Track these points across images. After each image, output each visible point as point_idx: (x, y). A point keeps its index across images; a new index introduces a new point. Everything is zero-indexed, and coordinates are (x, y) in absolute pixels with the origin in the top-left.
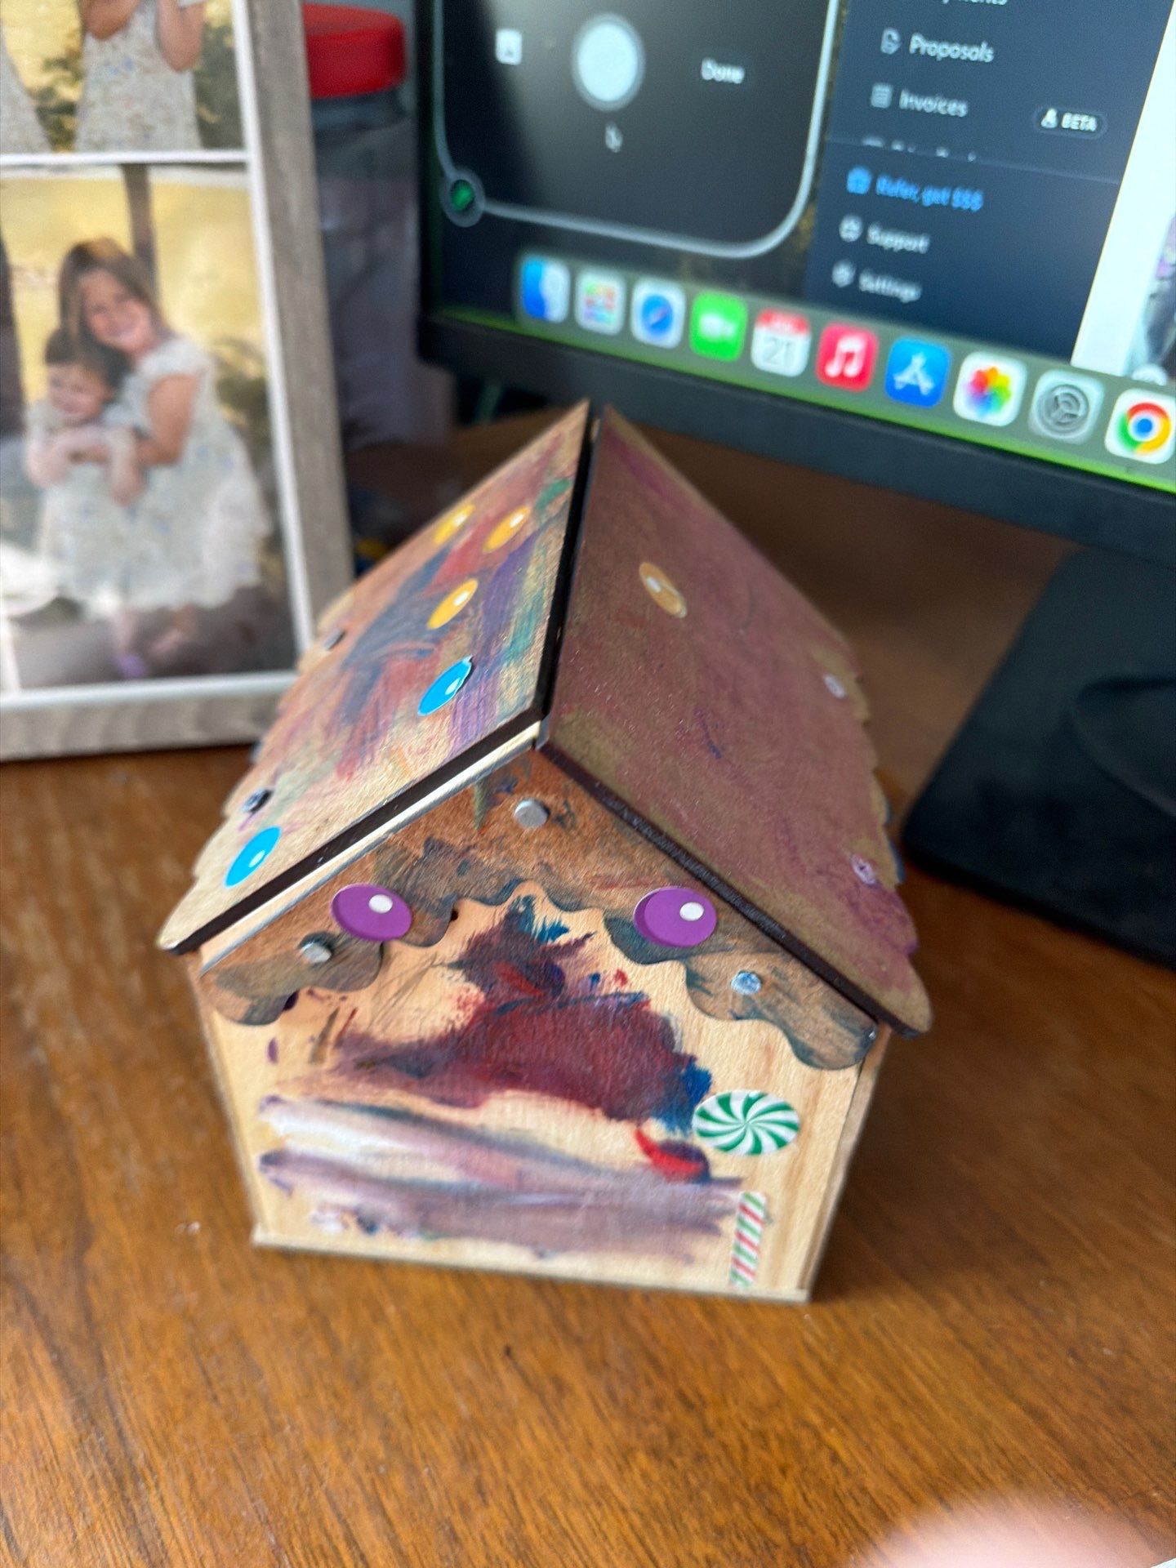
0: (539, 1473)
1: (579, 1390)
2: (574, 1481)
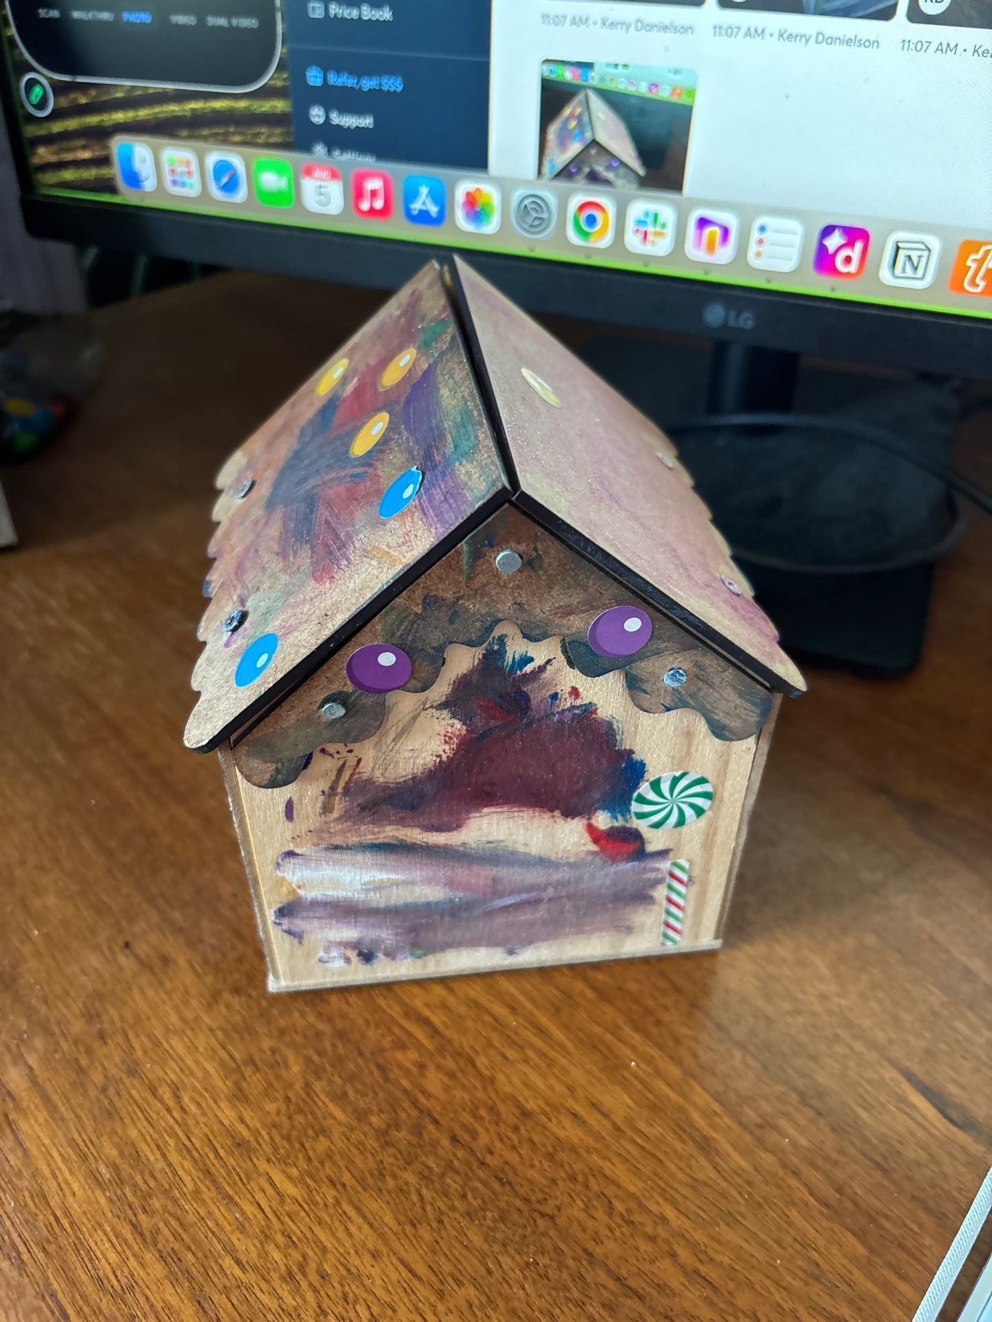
1: (182, 961)
2: (174, 1018)
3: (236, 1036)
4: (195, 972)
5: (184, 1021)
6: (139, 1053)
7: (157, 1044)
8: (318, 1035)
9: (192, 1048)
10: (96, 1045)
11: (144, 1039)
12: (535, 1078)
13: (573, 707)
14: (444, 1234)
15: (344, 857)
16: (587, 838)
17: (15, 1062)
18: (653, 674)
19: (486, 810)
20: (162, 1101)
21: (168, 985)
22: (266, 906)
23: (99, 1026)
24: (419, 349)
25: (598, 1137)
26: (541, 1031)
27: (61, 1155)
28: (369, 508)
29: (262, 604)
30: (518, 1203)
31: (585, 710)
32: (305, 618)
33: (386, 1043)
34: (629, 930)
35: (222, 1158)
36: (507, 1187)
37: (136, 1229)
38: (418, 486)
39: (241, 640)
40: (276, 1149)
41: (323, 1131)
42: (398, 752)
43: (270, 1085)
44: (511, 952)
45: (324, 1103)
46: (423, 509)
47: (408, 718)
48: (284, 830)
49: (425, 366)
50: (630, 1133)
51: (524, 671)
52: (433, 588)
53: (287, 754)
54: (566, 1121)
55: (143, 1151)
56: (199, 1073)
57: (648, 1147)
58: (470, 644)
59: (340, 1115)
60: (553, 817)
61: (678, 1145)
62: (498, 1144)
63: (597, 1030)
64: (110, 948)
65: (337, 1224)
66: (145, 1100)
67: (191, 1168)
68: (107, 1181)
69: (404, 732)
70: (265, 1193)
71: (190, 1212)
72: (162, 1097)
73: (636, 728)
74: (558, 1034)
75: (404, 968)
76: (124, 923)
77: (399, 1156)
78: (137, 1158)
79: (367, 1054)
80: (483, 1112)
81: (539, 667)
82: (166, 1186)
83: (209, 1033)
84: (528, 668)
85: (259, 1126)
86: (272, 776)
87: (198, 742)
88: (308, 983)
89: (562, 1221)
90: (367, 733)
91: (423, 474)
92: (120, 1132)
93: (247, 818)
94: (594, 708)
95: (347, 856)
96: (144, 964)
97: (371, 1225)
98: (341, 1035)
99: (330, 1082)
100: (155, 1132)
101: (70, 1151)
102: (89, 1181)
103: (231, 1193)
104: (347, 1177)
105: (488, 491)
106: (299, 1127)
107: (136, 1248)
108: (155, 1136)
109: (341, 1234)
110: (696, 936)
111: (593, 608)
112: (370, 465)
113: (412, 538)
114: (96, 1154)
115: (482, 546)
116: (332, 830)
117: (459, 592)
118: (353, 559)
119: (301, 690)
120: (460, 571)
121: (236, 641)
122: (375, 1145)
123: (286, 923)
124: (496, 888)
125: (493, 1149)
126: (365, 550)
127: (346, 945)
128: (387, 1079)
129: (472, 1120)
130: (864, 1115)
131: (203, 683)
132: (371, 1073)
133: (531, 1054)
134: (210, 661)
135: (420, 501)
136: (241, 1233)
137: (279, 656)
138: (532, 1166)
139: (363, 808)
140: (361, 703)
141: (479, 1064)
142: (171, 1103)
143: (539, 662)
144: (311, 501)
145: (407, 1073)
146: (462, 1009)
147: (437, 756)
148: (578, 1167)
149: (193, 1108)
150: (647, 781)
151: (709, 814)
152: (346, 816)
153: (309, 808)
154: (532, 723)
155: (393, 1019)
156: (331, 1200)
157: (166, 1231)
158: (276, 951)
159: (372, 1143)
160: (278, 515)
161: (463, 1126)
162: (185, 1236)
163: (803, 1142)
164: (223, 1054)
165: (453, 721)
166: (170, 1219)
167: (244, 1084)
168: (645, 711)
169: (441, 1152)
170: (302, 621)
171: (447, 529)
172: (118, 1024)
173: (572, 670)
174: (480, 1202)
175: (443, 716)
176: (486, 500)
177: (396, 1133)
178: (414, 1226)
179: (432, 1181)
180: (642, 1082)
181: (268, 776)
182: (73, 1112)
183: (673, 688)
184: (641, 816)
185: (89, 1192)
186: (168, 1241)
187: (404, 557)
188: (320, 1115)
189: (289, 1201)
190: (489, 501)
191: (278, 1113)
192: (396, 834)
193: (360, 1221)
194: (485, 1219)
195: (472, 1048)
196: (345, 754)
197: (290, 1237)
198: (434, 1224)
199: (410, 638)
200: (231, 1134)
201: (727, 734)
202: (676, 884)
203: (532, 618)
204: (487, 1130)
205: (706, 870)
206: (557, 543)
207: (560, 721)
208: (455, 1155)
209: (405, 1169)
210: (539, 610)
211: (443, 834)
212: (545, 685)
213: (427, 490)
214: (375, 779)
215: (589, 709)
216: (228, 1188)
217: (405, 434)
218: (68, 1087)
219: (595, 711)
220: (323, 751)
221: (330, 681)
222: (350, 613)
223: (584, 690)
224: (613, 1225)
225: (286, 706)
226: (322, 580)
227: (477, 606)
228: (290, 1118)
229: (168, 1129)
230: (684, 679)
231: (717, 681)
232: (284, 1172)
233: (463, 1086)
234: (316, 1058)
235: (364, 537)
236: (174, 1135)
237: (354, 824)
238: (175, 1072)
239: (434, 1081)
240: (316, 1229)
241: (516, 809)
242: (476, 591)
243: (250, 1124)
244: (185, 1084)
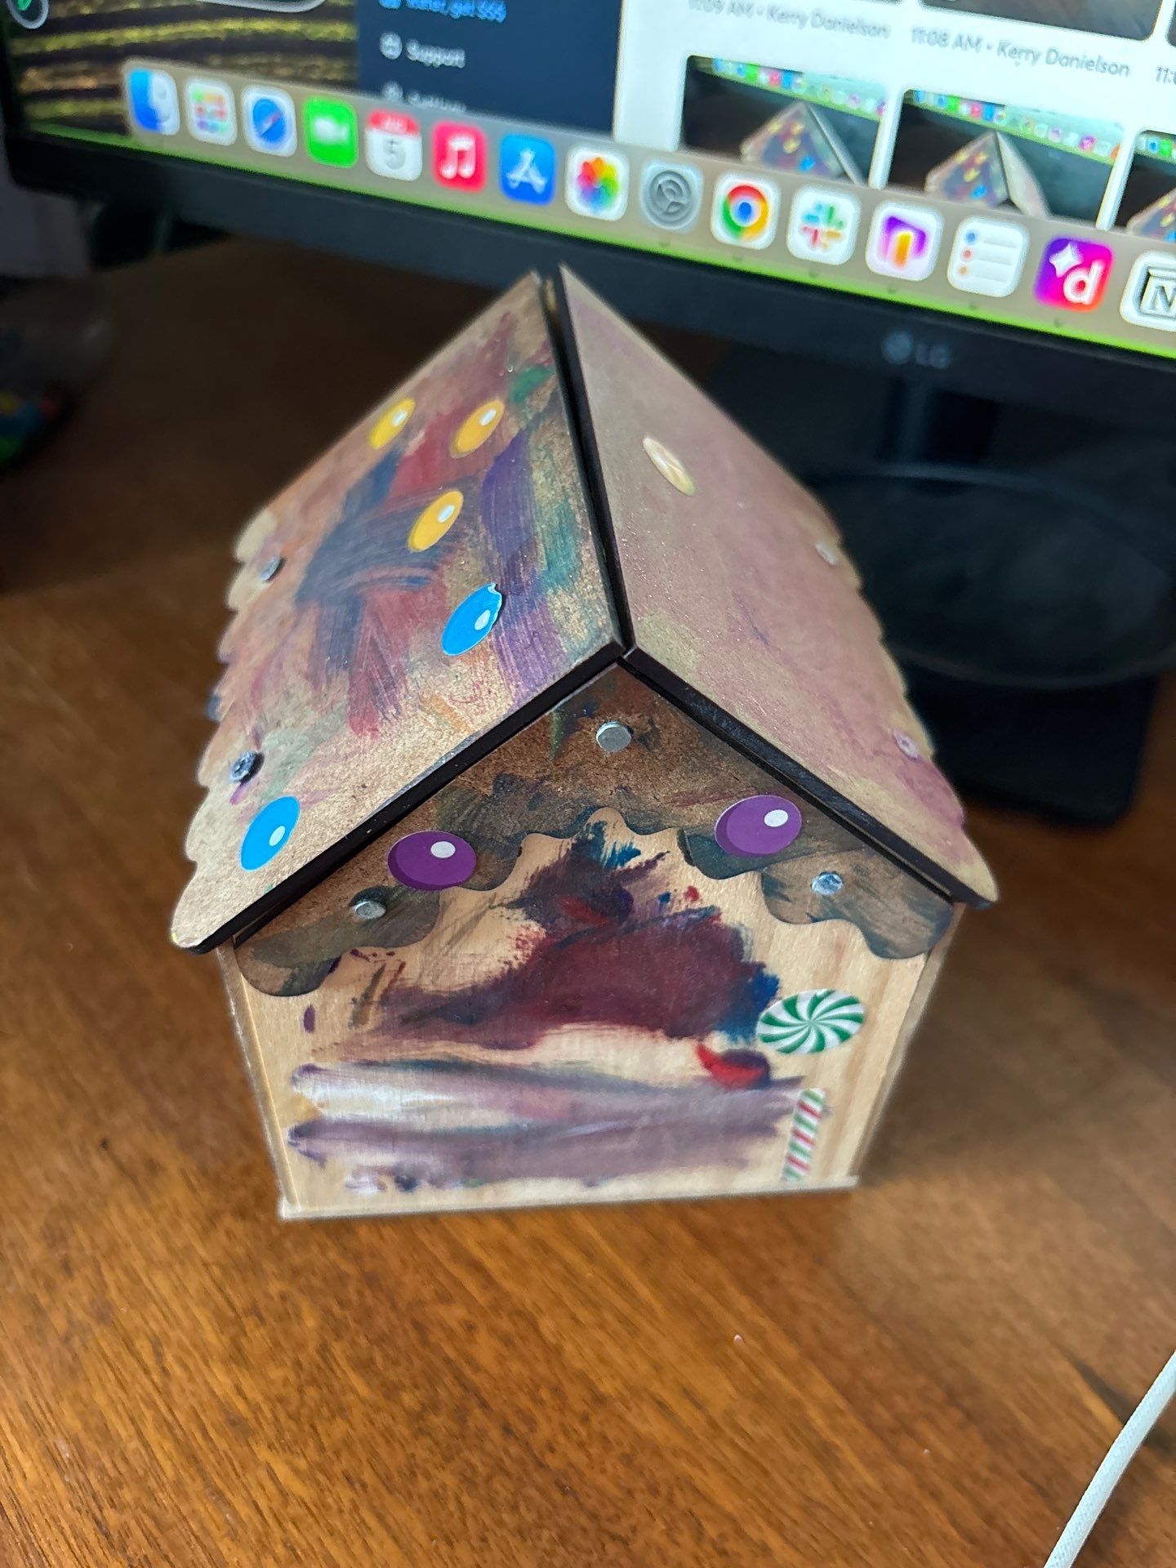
0: (127, 1246)
1: (173, 1169)
2: (159, 1246)
3: (236, 1276)
4: (188, 1182)
5: (170, 1249)
6: (113, 1293)
7: (137, 1280)
8: (342, 1278)
9: (180, 1289)
10: (59, 1277)
11: (119, 1272)
12: (612, 1350)
13: (689, 911)
14: (487, 1556)
15: (381, 1074)
16: (696, 1062)
18: (798, 878)
19: (567, 1027)
21: (155, 1202)
22: (278, 1124)
23: (64, 1252)
24: (507, 403)
25: (689, 1436)
26: (623, 1287)
28: (429, 635)
29: (282, 748)
30: (583, 1520)
31: (705, 915)
32: (336, 783)
33: (427, 1293)
34: (742, 1164)
35: (211, 1440)
36: (571, 1499)
37: (101, 1528)
38: (496, 615)
39: (255, 796)
40: (280, 1432)
41: (340, 1411)
42: (454, 956)
43: (277, 1344)
44: (591, 1184)
45: (344, 1372)
46: (500, 652)
47: (468, 918)
48: (305, 1041)
49: (515, 431)
50: (729, 1432)
51: (627, 865)
52: (510, 765)
53: (305, 958)
54: (649, 1411)
55: (113, 1424)
56: (186, 1323)
57: (751, 1452)
58: (555, 834)
59: (363, 1390)
60: (653, 1037)
61: (790, 1453)
62: (562, 1439)
63: (695, 1289)
64: (83, 1149)
65: (353, 1536)
66: (118, 1355)
67: (173, 1451)
68: (66, 1461)
69: (464, 932)
70: (264, 1490)
71: (171, 1512)
72: (139, 1353)
73: (771, 937)
74: (644, 1292)
75: (454, 1199)
76: (102, 1113)
77: (436, 1450)
78: (105, 1434)
79: (402, 1305)
80: (545, 1394)
81: (648, 862)
82: (141, 1472)
83: (202, 1268)
84: (633, 863)
85: (260, 1399)
86: (286, 983)
87: (189, 940)
88: (332, 1209)
89: (637, 1546)
90: (413, 936)
91: (504, 598)
92: (84, 1396)
93: (254, 1027)
94: (716, 913)
95: (384, 1074)
96: (125, 1171)
97: (396, 1540)
98: (371, 1280)
99: (353, 1343)
100: (128, 1398)
101: (21, 1417)
102: (44, 1460)
103: (221, 1485)
104: (367, 1476)
105: (591, 644)
106: (312, 1404)
107: (99, 1553)
108: (128, 1404)
109: (358, 1548)
110: (827, 1172)
111: (724, 796)
112: (434, 568)
113: (484, 693)
114: (53, 1424)
115: (578, 716)
116: (364, 1044)
117: (544, 771)
118: (403, 708)
119: (327, 883)
120: (548, 744)
121: (246, 796)
122: (406, 1432)
123: (304, 1145)
124: (576, 1115)
125: (555, 1445)
126: (420, 697)
127: (381, 1171)
128: (425, 1342)
129: (530, 1405)
130: (1025, 1421)
131: (200, 850)
132: (405, 1332)
133: (609, 1317)
134: (210, 819)
135: (497, 637)
136: (233, 1540)
137: (298, 835)
138: (603, 1471)
139: (405, 1021)
140: (406, 901)
141: (542, 1327)
142: (149, 1361)
143: (647, 855)
144: (354, 604)
145: (451, 1335)
146: (525, 1252)
147: (506, 963)
148: (661, 1475)
149: (177, 1370)
150: (780, 999)
151: (856, 1039)
152: (382, 1029)
153: (336, 1019)
154: (633, 927)
155: (436, 1260)
156: (347, 1505)
157: (138, 1533)
158: (291, 1173)
159: (402, 1430)
160: (310, 616)
161: (519, 1411)
162: (161, 1541)
163: (948, 1454)
164: (218, 1298)
165: (526, 923)
166: (143, 1515)
167: (244, 1341)
168: (785, 921)
169: (489, 1446)
170: (332, 787)
171: (533, 690)
172: (88, 1251)
173: (690, 867)
174: (535, 1516)
175: (515, 916)
176: (586, 657)
177: (432, 1416)
178: (450, 1543)
179: (475, 1484)
180: (750, 1364)
181: (281, 982)
182: (28, 1367)
183: (823, 896)
184: (768, 1039)
185: (43, 1475)
186: (140, 1547)
187: (472, 720)
188: (337, 1386)
189: (295, 1501)
190: (591, 658)
191: (286, 1381)
192: (449, 1050)
193: (381, 1532)
194: (540, 1538)
195: (535, 1304)
196: (384, 956)
197: (294, 1550)
198: (476, 1543)
199: (475, 825)
200: (225, 1408)
201: (890, 951)
202: (807, 1117)
203: (642, 805)
204: (549, 1419)
205: (848, 1100)
206: (681, 715)
207: (672, 927)
208: (506, 1451)
209: (443, 1468)
210: (650, 797)
211: (509, 1052)
212: (652, 885)
213: (507, 623)
214: (423, 987)
215: (710, 915)
216: (217, 1480)
217: (483, 531)
218: (22, 1333)
219: (718, 917)
220: (355, 953)
221: (366, 874)
222: (395, 791)
223: (705, 891)
224: (701, 1554)
225: (305, 901)
226: (361, 730)
227: (568, 789)
228: (300, 1391)
229: (147, 1399)
230: (840, 886)
231: (882, 890)
232: (289, 1463)
233: (521, 1357)
234: (336, 1309)
235: (419, 678)
236: (152, 1405)
237: (395, 1037)
238: (157, 1320)
239: (485, 1349)
240: (327, 1541)
241: (605, 1026)
242: (567, 770)
243: (249, 1396)
244: (168, 1337)
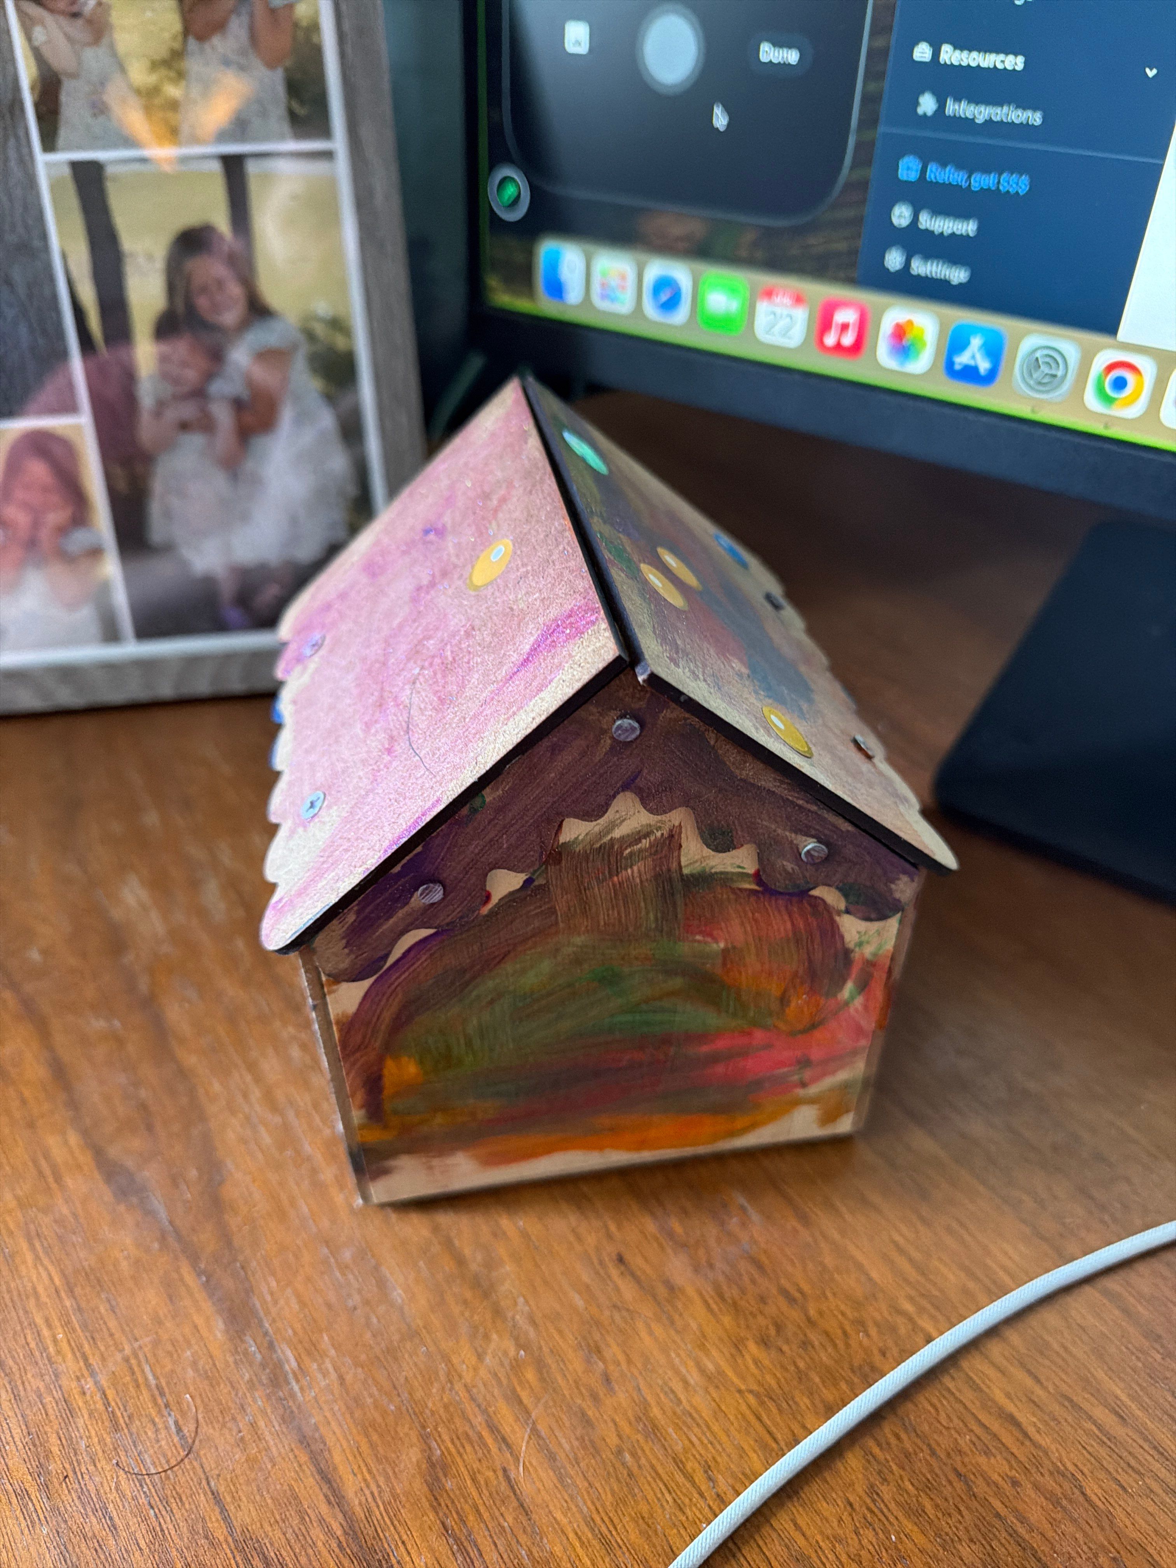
1: (690, 1291)
3: (771, 1405)
5: (702, 1371)
6: (656, 1411)
7: (677, 1401)
9: (719, 1413)
10: (601, 1391)
11: (659, 1391)
17: (506, 1398)
20: (693, 1483)
27: (579, 1538)
59: (920, 1539)
64: (601, 1261)
66: (671, 1476)
72: (692, 1476)
79: (941, 1454)
83: (737, 1395)
85: (819, 1537)
96: (644, 1288)
99: (900, 1488)
101: (586, 1530)
106: (871, 1547)
114: (620, 1541)
128: (972, 1495)
132: (950, 1482)
133: (1155, 1486)
141: (1088, 1492)
142: (704, 1486)
145: (997, 1490)
146: (1056, 1408)
155: (968, 1408)
164: (757, 1425)
172: (625, 1367)
182: (585, 1477)
191: (840, 1520)
195: (1076, 1466)
200: (786, 1543)
218: (576, 1443)
228: (857, 1533)
233: (1074, 1521)
234: (876, 1451)
238: (702, 1444)
243: (808, 1533)
244: (716, 1462)
